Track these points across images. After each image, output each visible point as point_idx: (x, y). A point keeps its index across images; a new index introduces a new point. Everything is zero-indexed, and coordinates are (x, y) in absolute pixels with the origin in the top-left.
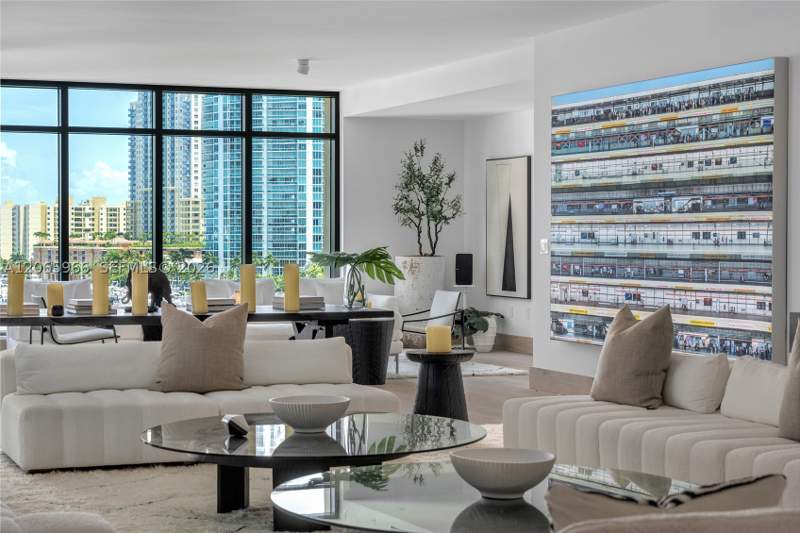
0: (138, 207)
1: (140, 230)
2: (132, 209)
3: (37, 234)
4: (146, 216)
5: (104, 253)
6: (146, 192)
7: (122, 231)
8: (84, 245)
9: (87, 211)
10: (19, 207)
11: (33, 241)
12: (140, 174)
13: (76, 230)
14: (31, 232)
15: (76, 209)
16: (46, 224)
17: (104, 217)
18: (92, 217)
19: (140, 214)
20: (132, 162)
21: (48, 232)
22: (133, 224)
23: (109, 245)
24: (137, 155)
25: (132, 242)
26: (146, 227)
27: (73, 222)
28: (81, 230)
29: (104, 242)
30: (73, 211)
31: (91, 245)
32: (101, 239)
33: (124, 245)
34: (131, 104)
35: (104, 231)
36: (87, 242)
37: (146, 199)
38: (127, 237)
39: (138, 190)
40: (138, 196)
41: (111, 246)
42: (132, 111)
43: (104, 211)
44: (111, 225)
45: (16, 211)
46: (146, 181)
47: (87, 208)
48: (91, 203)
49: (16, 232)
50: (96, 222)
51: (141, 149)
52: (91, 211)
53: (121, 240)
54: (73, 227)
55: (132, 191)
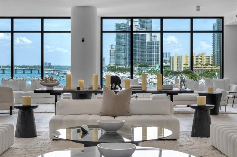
0: (215, 56)
1: (216, 63)
2: (213, 57)
3: (184, 64)
4: (218, 59)
5: (205, 70)
6: (218, 51)
7: (210, 63)
8: (198, 67)
9: (200, 57)
10: (179, 56)
11: (183, 66)
12: (216, 45)
13: (196, 63)
14: (183, 64)
15: (196, 57)
16: (187, 61)
17: (205, 59)
18: (201, 59)
19: (216, 58)
20: (214, 42)
21: (188, 64)
22: (214, 61)
23: (206, 68)
24: (215, 40)
25: (213, 67)
26: (218, 62)
27: (195, 60)
28: (198, 63)
29: (205, 67)
30: (195, 57)
31: (201, 68)
32: (204, 66)
33: (211, 68)
34: (214, 24)
35: (205, 63)
36: (200, 67)
37: (218, 53)
38: (212, 65)
39: (215, 51)
40: (215, 52)
41: (207, 68)
42: (214, 26)
43: (205, 57)
44: (207, 61)
45: (178, 57)
46: (218, 48)
47: (200, 56)
48: (201, 55)
49: (178, 64)
50: (202, 61)
51: (217, 38)
52: (201, 57)
53: (210, 66)
54: (195, 62)
55: (214, 51)
